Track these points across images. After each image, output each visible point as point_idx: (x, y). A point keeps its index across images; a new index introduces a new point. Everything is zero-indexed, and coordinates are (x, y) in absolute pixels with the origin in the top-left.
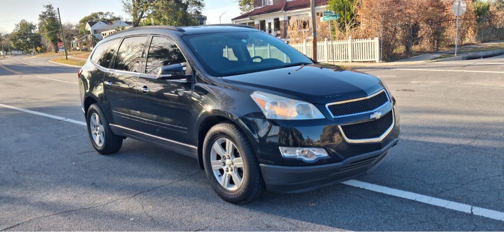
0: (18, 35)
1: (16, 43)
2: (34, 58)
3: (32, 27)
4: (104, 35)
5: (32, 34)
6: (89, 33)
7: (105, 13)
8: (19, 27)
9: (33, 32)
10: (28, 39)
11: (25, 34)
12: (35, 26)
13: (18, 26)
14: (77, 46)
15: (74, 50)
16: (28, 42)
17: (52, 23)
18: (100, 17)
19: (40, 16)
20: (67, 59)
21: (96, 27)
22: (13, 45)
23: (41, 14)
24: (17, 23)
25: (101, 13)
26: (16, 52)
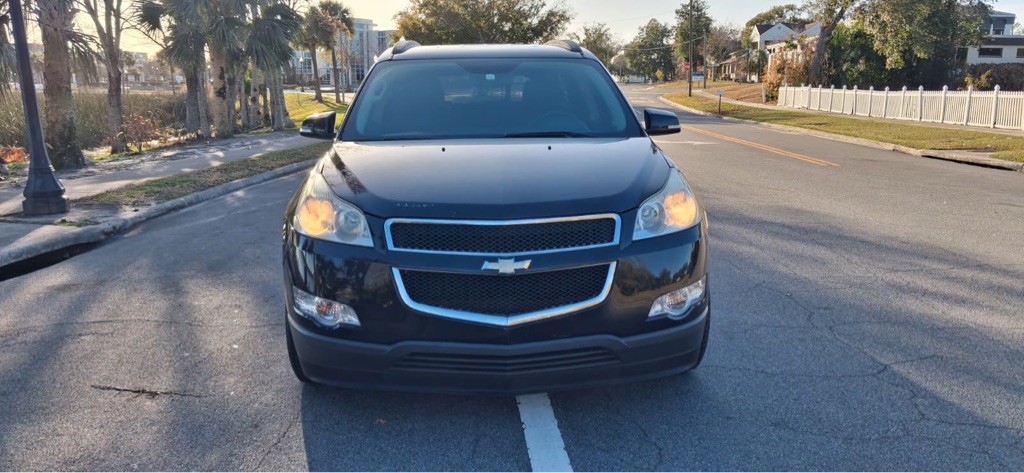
0: (640, 47)
1: (635, 61)
2: (649, 91)
3: (665, 33)
4: (770, 51)
5: (663, 45)
6: (754, 45)
7: (799, 6)
8: (644, 34)
9: (664, 42)
10: (654, 56)
11: (652, 45)
12: (669, 32)
13: (642, 30)
14: (732, 72)
15: (725, 79)
16: (654, 60)
17: (696, 25)
18: (788, 15)
19: (677, 12)
20: (690, 95)
21: (768, 35)
22: (628, 65)
23: (680, 8)
24: (642, 26)
25: (791, 8)
26: (634, 78)
